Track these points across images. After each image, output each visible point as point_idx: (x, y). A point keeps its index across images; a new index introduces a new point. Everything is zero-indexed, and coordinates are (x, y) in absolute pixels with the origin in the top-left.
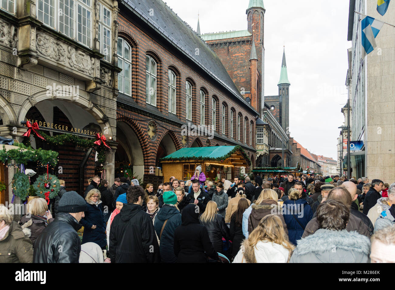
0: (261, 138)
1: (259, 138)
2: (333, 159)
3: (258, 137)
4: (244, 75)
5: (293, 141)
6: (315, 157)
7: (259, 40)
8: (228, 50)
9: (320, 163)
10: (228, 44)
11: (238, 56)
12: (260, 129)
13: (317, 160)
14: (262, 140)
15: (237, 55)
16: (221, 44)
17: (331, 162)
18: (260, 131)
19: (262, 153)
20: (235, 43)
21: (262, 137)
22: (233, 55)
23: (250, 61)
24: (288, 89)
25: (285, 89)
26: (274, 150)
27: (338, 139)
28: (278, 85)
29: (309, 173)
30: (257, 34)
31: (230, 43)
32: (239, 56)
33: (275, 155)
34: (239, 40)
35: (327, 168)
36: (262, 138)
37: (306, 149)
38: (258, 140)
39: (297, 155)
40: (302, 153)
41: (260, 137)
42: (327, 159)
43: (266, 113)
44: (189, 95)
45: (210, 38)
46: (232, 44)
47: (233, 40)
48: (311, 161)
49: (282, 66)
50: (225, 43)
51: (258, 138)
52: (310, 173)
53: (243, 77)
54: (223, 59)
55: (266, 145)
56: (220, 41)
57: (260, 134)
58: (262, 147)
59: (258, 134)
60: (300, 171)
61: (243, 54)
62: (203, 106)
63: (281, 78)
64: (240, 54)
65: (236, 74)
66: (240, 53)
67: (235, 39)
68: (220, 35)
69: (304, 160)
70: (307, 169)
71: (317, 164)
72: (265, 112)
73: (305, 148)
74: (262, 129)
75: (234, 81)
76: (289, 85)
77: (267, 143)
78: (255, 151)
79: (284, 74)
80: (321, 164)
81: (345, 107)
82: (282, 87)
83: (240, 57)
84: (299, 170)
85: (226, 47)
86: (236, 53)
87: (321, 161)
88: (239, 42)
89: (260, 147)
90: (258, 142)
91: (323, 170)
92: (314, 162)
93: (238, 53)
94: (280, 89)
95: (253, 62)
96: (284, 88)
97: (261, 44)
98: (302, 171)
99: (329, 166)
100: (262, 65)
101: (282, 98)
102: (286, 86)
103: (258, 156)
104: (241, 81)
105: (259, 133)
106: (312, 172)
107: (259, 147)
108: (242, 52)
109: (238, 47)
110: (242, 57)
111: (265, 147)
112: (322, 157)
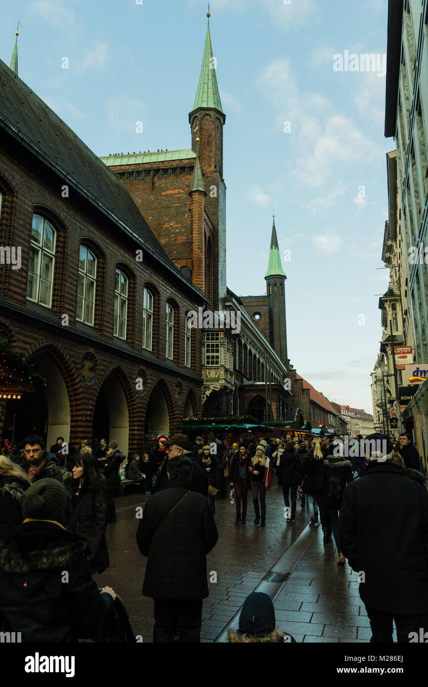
0: (215, 354)
1: (210, 354)
2: (365, 411)
3: (208, 351)
4: (183, 230)
5: (295, 376)
6: (337, 407)
7: (213, 165)
8: (153, 184)
9: (345, 417)
10: (152, 172)
11: (171, 195)
12: (213, 335)
13: (340, 412)
14: (217, 357)
15: (170, 192)
16: (139, 173)
17: (361, 415)
18: (213, 339)
19: (217, 386)
20: (165, 171)
21: (217, 351)
22: (163, 193)
23: (191, 194)
24: (282, 285)
25: (278, 284)
26: (252, 385)
27: (372, 374)
28: (265, 278)
29: (326, 434)
30: (209, 156)
31: (157, 171)
32: (174, 194)
33: (255, 395)
34: (174, 164)
35: (357, 426)
36: (217, 354)
37: (321, 393)
38: (208, 357)
39: (304, 401)
40: (312, 398)
41: (213, 351)
42: (356, 412)
43: (230, 306)
44: (148, 310)
45: (118, 162)
46: (160, 172)
47: (162, 166)
48: (331, 413)
49: (272, 248)
50: (148, 172)
51: (208, 354)
52: (328, 433)
53: (181, 234)
54: (142, 200)
55: (226, 370)
56: (138, 166)
57: (213, 346)
58: (216, 373)
59: (208, 346)
60: (305, 429)
61: (181, 191)
62: (170, 329)
63: (271, 266)
64: (177, 191)
65: (167, 229)
66: (175, 189)
67: (166, 163)
68: (138, 157)
69: (317, 411)
70: (321, 426)
71: (340, 418)
72: (227, 304)
73: (320, 391)
74: (217, 335)
75: (163, 241)
76: (285, 277)
77: (229, 366)
78: (199, 383)
79: (276, 260)
80: (347, 419)
81: (386, 295)
82: (272, 281)
83: (176, 196)
84: (303, 427)
85: (148, 179)
86: (168, 189)
87: (347, 414)
88: (174, 170)
89: (213, 374)
90: (208, 363)
91: (351, 430)
92: (335, 415)
93: (172, 189)
94: (269, 285)
95: (196, 197)
96: (276, 283)
97: (216, 172)
98: (309, 427)
99: (359, 422)
100: (220, 213)
101: (273, 299)
102: (277, 280)
103: (208, 393)
104: (177, 242)
105: (210, 342)
106: (331, 431)
107: (209, 373)
108: (179, 188)
109: (172, 178)
110: (180, 196)
111: (222, 372)
112: (347, 408)
